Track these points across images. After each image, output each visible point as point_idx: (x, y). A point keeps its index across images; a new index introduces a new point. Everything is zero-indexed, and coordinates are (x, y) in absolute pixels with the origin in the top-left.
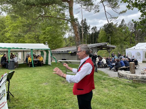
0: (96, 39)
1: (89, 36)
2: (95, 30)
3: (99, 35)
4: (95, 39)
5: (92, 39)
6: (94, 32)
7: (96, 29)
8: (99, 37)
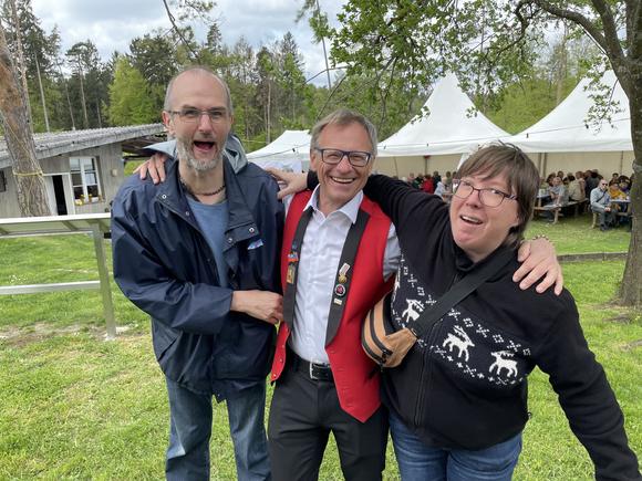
0: (101, 108)
1: (61, 90)
2: (87, 60)
3: (109, 86)
4: (93, 106)
5: (78, 106)
6: (85, 72)
7: (93, 57)
8: (112, 98)
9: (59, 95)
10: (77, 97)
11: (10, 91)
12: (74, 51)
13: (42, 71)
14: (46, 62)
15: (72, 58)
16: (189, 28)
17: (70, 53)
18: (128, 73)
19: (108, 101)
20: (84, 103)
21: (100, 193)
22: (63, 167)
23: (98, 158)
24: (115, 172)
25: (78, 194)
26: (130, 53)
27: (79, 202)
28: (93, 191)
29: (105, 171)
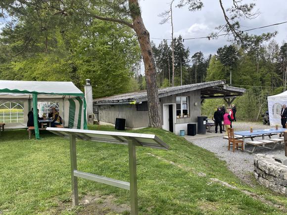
1: (189, 72)
2: (199, 59)
3: (207, 68)
4: (199, 77)
6: (198, 64)
7: (201, 58)
8: (207, 73)
9: (187, 74)
10: (194, 74)
11: (150, 66)
12: (195, 56)
13: (183, 65)
14: (184, 61)
15: (194, 59)
16: (237, 23)
17: (193, 57)
18: (216, 62)
19: (206, 75)
20: (196, 76)
21: (188, 113)
22: (173, 101)
23: (189, 97)
24: (196, 104)
25: (178, 113)
26: (217, 54)
27: (178, 117)
28: (185, 112)
29: (192, 103)
